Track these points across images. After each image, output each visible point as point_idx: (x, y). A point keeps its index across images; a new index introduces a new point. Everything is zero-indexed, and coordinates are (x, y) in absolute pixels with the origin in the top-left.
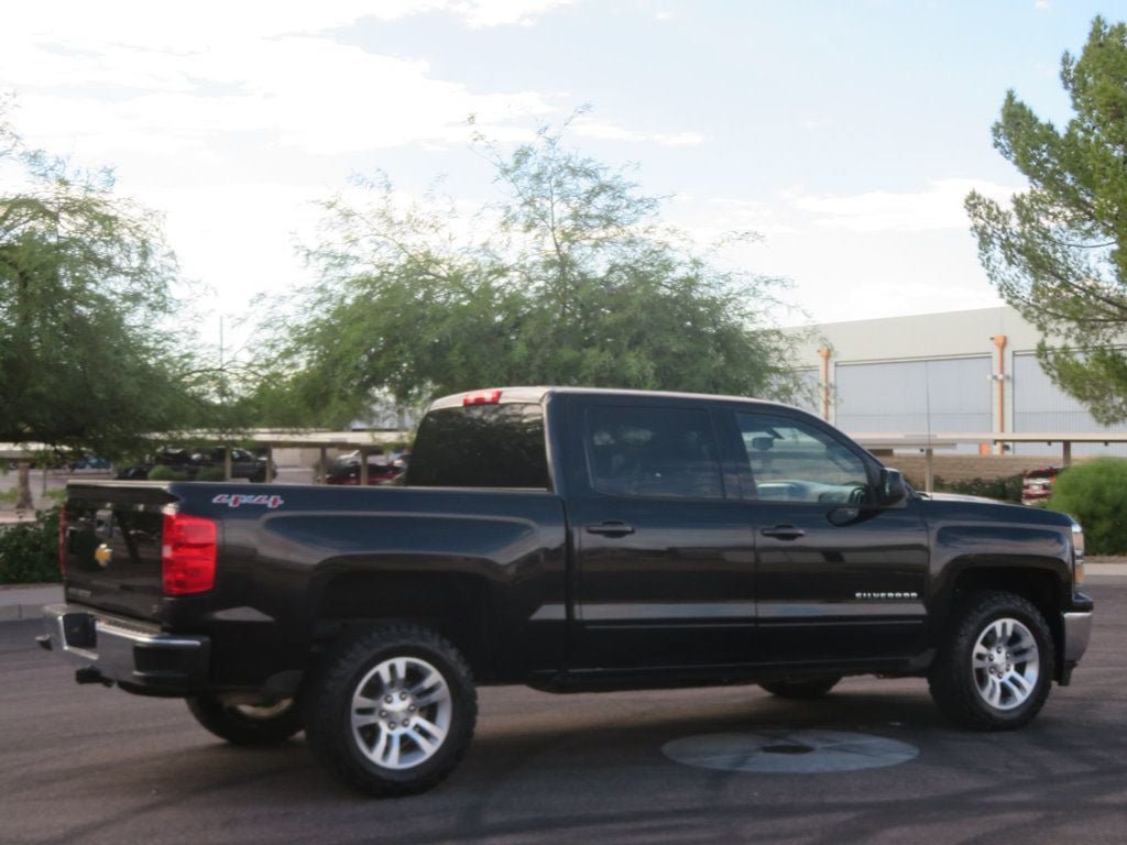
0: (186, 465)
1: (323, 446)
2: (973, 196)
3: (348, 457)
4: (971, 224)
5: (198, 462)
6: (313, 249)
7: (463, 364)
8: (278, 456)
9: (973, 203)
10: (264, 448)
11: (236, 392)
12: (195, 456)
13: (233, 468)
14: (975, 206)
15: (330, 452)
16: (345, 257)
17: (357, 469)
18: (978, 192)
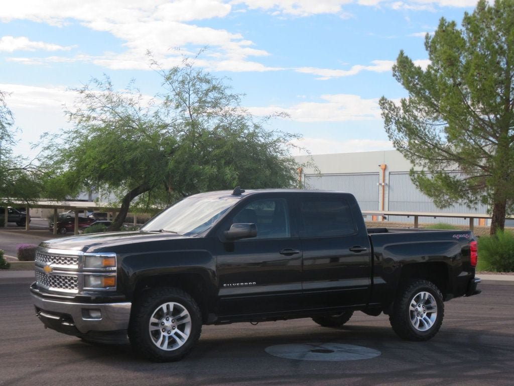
1: (55, 207)
2: (383, 99)
3: (66, 213)
4: (382, 112)
6: (74, 113)
8: (32, 212)
9: (383, 102)
10: (22, 208)
13: (9, 217)
14: (384, 104)
16: (89, 117)
17: (72, 219)
18: (385, 97)
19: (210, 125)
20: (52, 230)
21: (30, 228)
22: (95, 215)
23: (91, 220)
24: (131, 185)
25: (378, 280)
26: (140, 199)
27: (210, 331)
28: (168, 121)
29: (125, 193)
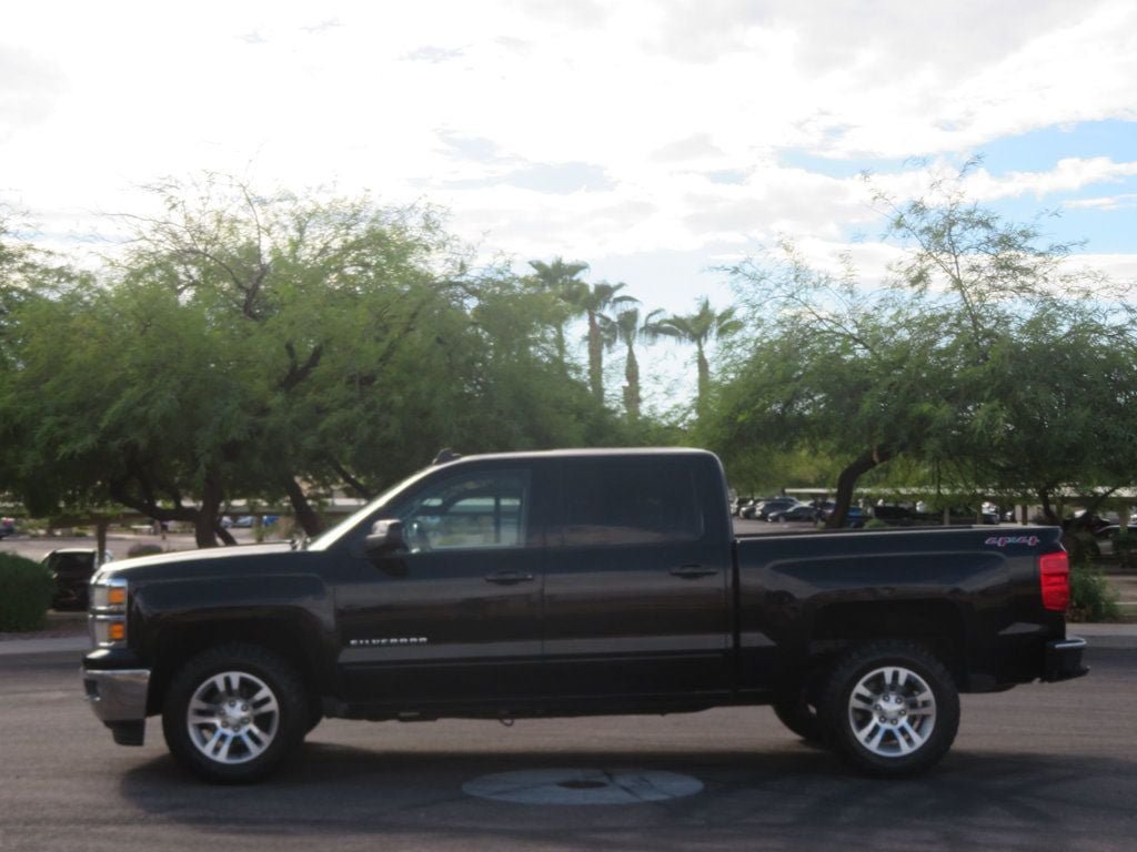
25: (754, 639)
27: (331, 732)
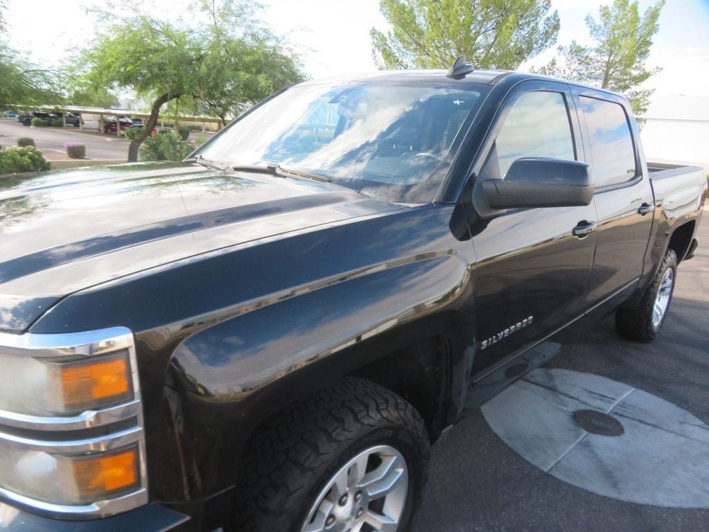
0: (47, 118)
1: (101, 114)
2: (373, 29)
3: (111, 118)
4: (372, 41)
5: (52, 117)
6: (90, 8)
7: (175, 75)
8: (84, 116)
9: (374, 33)
10: (77, 114)
11: (55, 82)
12: (52, 115)
13: (66, 120)
14: (374, 34)
15: (104, 116)
16: (108, 14)
17: (115, 123)
18: (376, 28)
19: (237, 33)
20: (100, 130)
21: (84, 128)
22: (133, 120)
23: (130, 124)
24: (160, 90)
26: (169, 106)
28: (194, 26)
29: (154, 99)
